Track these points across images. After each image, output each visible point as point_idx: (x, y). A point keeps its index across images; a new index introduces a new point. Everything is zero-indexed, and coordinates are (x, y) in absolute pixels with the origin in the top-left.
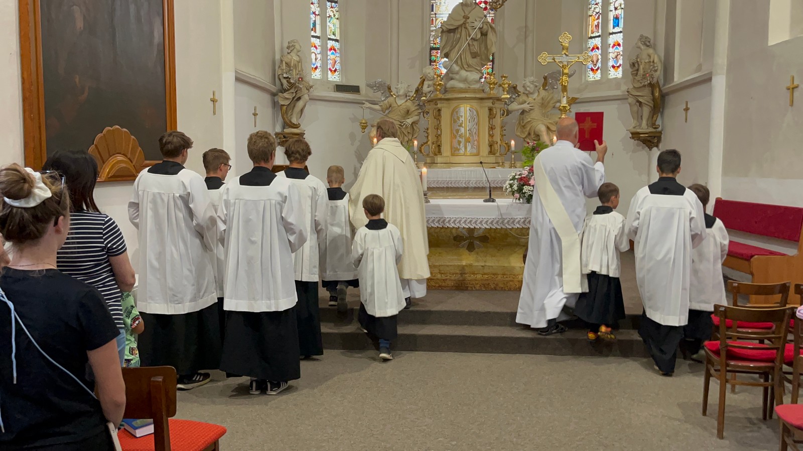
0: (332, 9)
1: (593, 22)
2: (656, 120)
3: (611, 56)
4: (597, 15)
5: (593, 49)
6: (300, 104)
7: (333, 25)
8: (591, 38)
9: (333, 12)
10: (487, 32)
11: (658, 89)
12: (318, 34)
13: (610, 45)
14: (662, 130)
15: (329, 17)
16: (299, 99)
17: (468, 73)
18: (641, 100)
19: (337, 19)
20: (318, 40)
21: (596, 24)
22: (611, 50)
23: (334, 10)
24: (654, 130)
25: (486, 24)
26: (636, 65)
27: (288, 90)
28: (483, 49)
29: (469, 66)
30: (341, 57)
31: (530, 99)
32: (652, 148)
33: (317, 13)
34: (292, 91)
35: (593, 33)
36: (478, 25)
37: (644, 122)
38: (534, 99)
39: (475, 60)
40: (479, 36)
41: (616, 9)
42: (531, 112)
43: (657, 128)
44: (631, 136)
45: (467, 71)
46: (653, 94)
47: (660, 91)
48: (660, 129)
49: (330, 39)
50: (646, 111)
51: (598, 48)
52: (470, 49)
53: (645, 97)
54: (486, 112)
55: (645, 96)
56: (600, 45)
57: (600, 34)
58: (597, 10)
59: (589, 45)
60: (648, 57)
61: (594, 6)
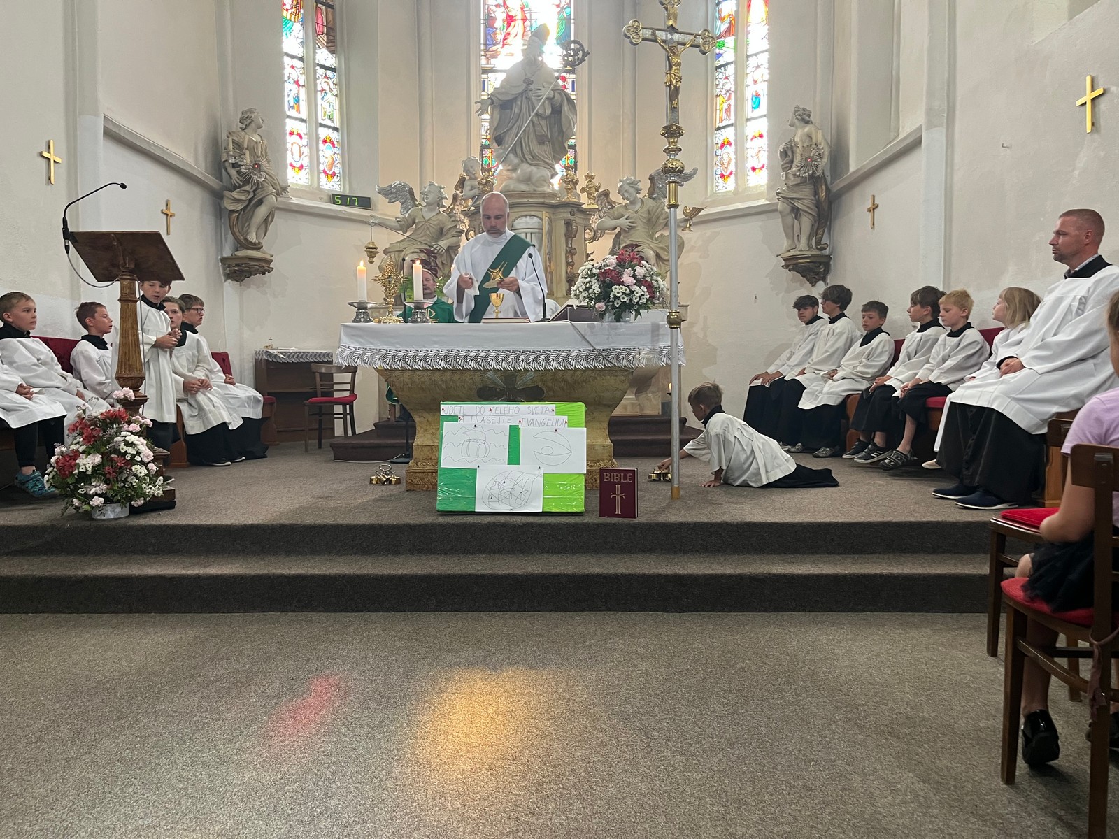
0: (326, 80)
1: (721, 104)
2: (822, 238)
3: (750, 153)
4: (728, 94)
5: (723, 145)
6: (262, 211)
7: (329, 105)
8: (719, 129)
9: (329, 84)
10: (561, 106)
11: (824, 187)
12: (304, 115)
13: (747, 136)
14: (831, 253)
15: (322, 91)
16: (260, 202)
17: (534, 168)
18: (798, 205)
19: (336, 96)
20: (304, 124)
21: (727, 108)
22: (749, 144)
23: (330, 82)
24: (818, 253)
25: (560, 93)
26: (790, 154)
27: (240, 187)
28: (557, 134)
29: (534, 158)
30: (342, 155)
31: (630, 212)
32: (816, 282)
33: (301, 83)
34: (247, 188)
35: (721, 120)
36: (546, 93)
37: (804, 241)
38: (636, 212)
39: (544, 147)
40: (549, 111)
41: (755, 82)
42: (632, 231)
43: (825, 249)
44: (783, 263)
45: (530, 164)
46: (816, 193)
47: (828, 190)
48: (827, 252)
49: (321, 125)
50: (806, 222)
51: (729, 144)
52: (535, 131)
53: (805, 201)
54: (561, 228)
55: (805, 199)
56: (734, 138)
57: (732, 121)
58: (727, 87)
59: (717, 139)
60: (808, 139)
61: (722, 81)
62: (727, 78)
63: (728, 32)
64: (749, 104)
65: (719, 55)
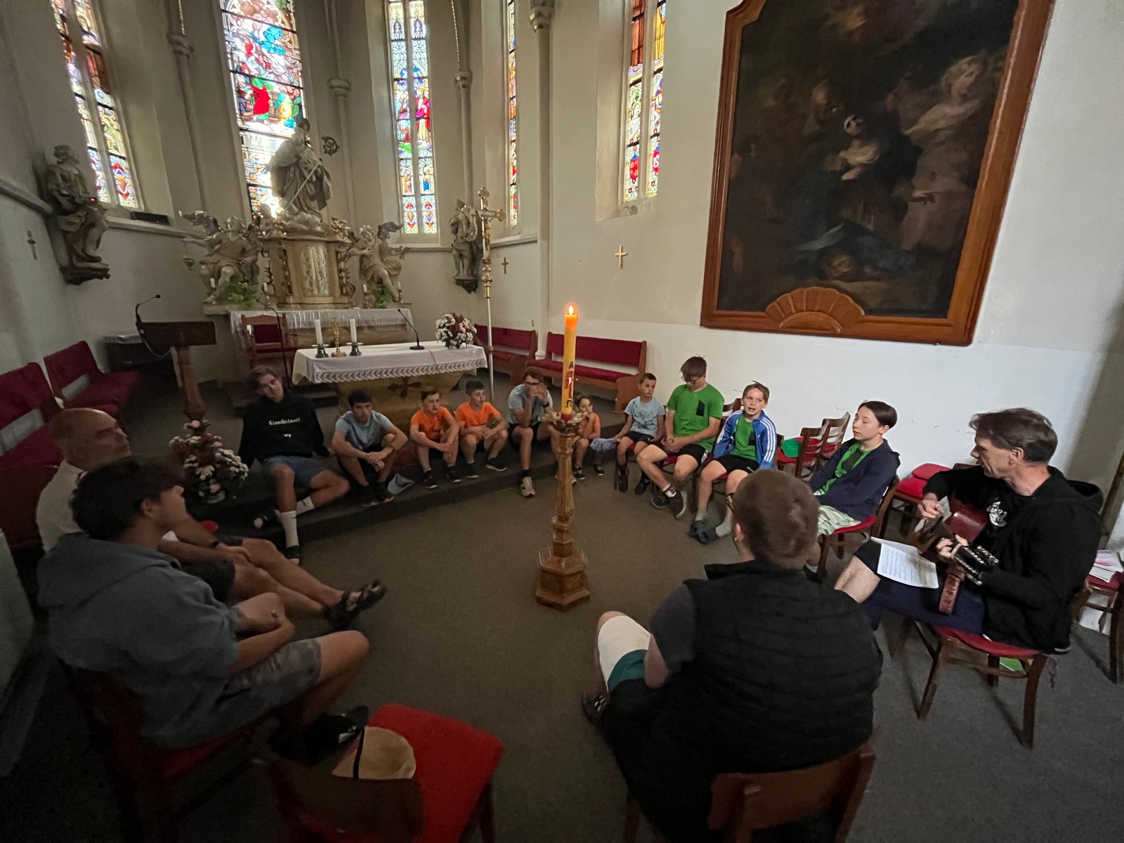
0: (108, 117)
1: (406, 182)
2: (473, 270)
3: (425, 214)
4: (409, 177)
5: (408, 206)
6: (95, 232)
7: (114, 138)
9: (109, 120)
10: (322, 176)
13: (423, 204)
15: (105, 126)
16: (92, 225)
18: (462, 253)
19: (118, 130)
20: (94, 153)
21: (409, 185)
22: (424, 209)
23: (111, 118)
25: (320, 168)
27: (73, 212)
28: (321, 194)
30: (133, 179)
34: (79, 213)
35: (406, 192)
36: (314, 168)
37: (465, 271)
38: (373, 247)
40: (315, 179)
41: (426, 174)
43: (475, 277)
45: (306, 212)
47: (477, 248)
49: (112, 154)
51: (412, 206)
52: (307, 192)
53: (465, 251)
56: (414, 203)
57: (413, 193)
58: (408, 172)
59: (404, 202)
61: (405, 168)
62: (407, 167)
63: (407, 139)
64: (422, 186)
65: (401, 152)
